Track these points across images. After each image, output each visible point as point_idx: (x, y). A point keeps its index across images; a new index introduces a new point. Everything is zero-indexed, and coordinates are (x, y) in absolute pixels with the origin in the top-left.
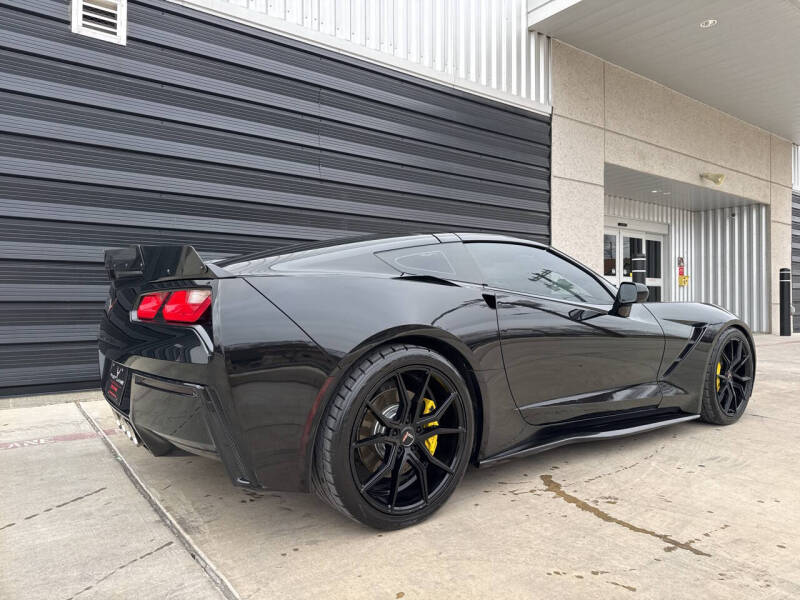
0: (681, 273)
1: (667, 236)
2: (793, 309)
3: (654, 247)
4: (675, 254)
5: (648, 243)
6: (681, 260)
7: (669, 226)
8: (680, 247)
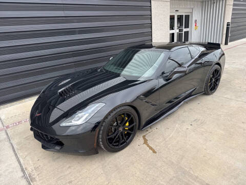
0: (196, 25)
1: (192, 13)
2: (230, 35)
3: (187, 17)
4: (194, 19)
5: (186, 16)
6: (196, 21)
7: (193, 9)
8: (196, 17)
